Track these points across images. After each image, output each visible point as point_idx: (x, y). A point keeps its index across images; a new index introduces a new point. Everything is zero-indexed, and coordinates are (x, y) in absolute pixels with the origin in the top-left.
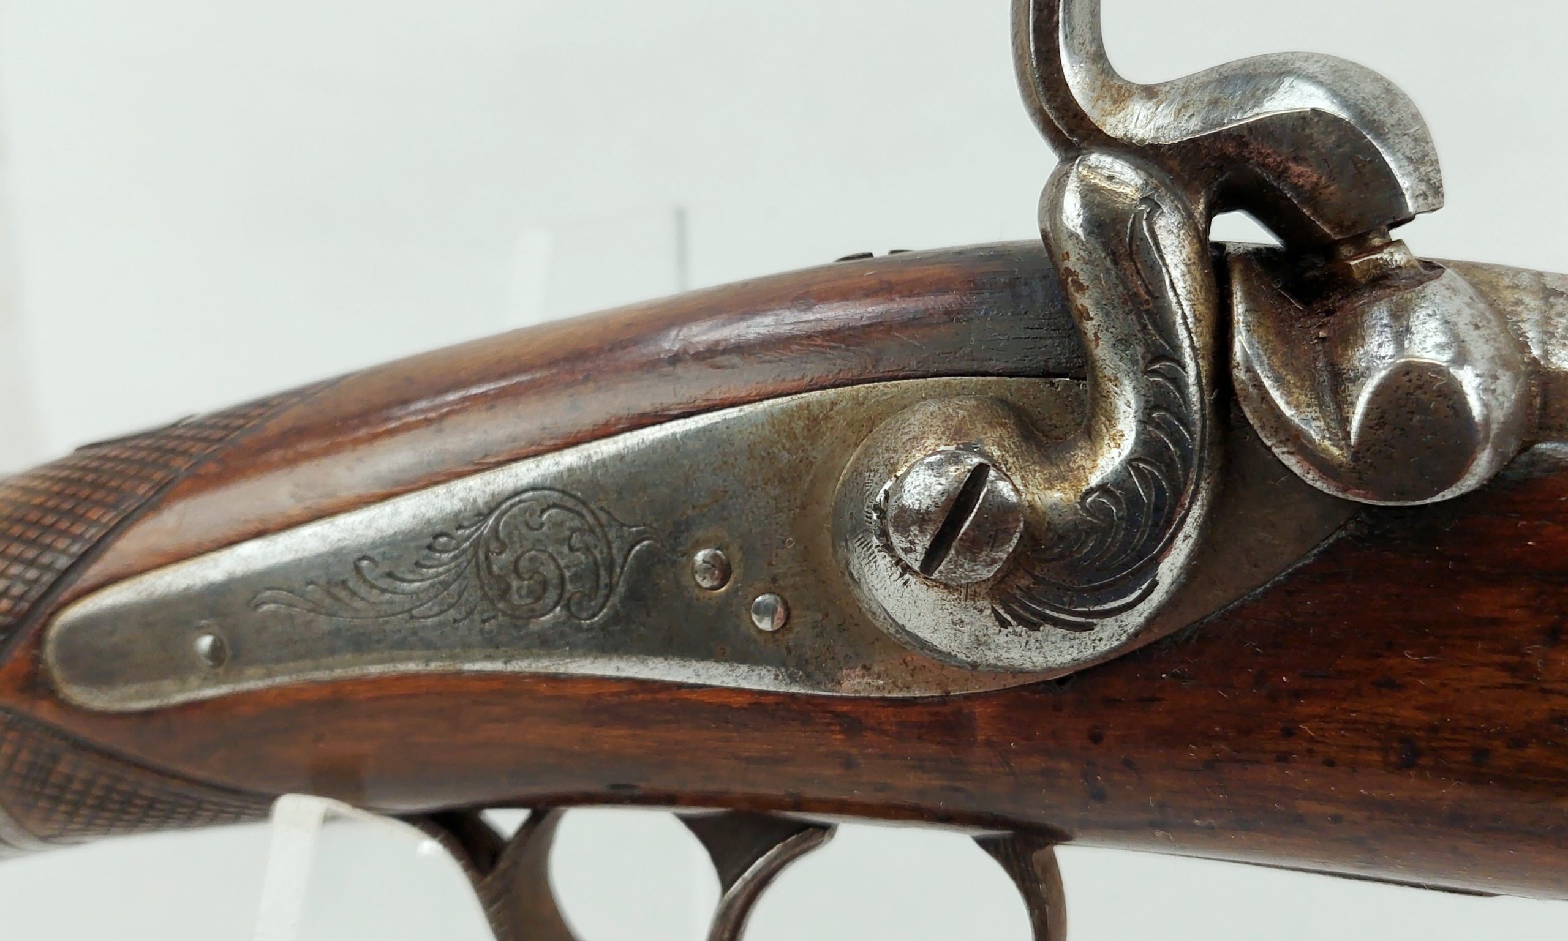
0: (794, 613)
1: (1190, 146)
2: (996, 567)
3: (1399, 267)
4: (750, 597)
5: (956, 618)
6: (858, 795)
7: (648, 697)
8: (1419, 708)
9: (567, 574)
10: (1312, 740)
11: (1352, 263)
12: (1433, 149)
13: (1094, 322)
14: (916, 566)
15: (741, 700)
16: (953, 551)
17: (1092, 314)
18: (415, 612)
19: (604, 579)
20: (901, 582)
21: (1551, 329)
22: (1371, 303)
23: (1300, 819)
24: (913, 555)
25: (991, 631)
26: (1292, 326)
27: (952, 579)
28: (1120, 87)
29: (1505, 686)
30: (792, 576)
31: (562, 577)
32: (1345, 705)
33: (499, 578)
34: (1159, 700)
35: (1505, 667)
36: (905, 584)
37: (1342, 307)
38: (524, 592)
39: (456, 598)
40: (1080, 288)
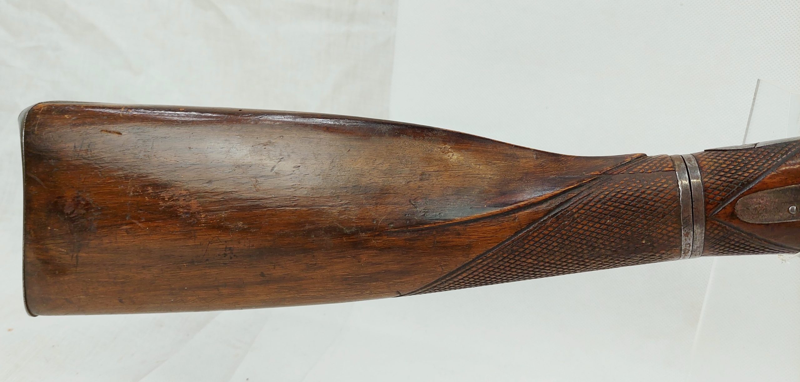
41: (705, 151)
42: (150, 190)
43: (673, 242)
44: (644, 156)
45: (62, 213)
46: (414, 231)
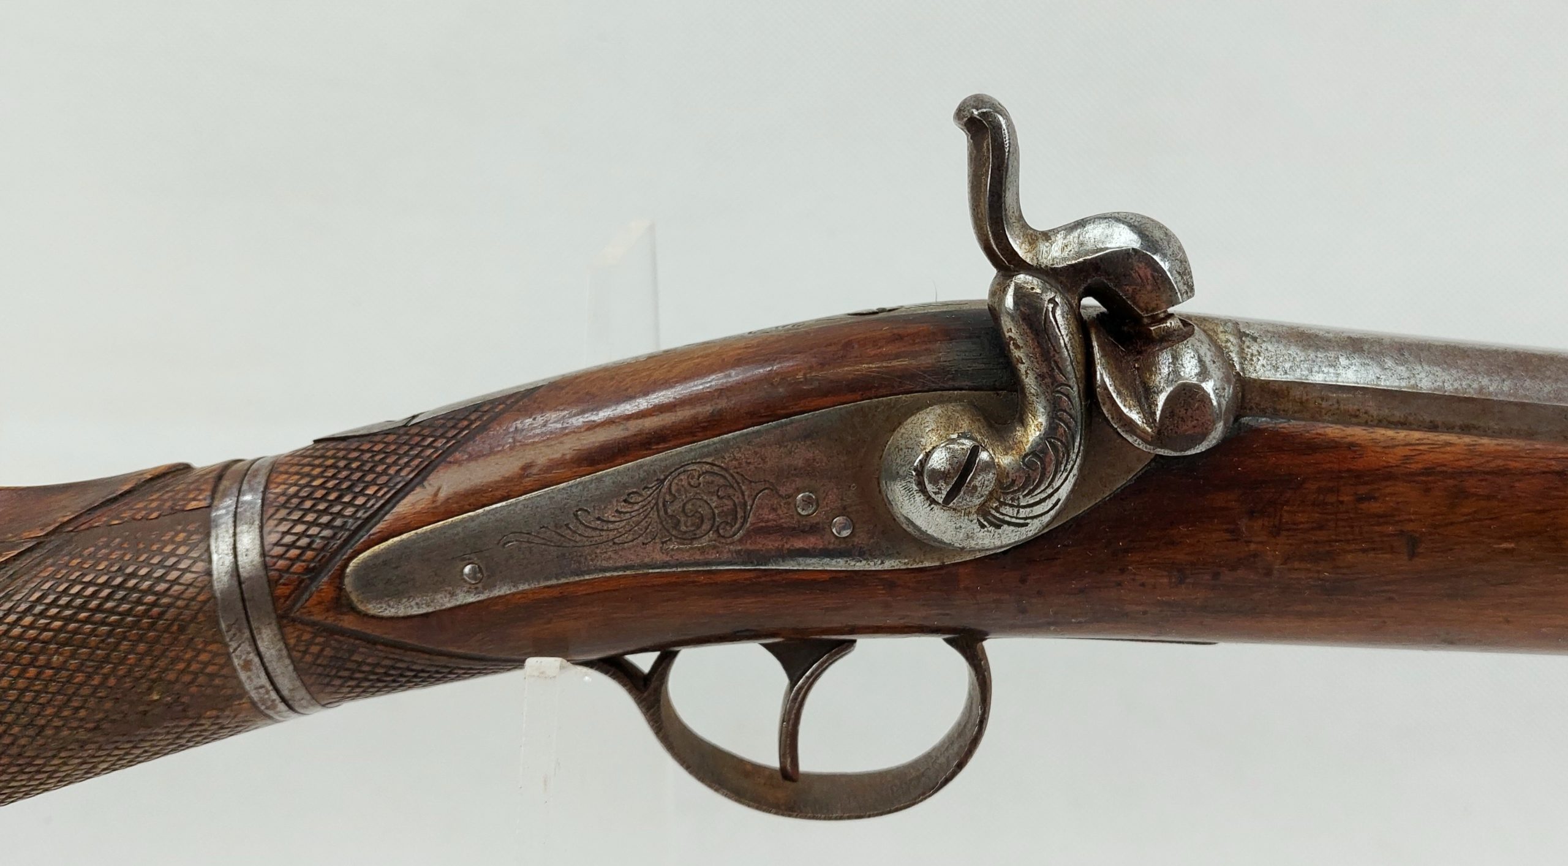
0: (857, 526)
1: (1071, 269)
2: (983, 498)
3: (1175, 330)
4: (831, 519)
5: (958, 526)
6: (889, 622)
7: (768, 579)
8: (1187, 554)
9: (716, 511)
10: (1135, 574)
11: (1152, 328)
12: (1189, 265)
13: (1025, 365)
14: (941, 501)
15: (826, 576)
16: (962, 493)
17: (1024, 361)
18: (616, 540)
19: (740, 514)
20: (929, 509)
21: (1245, 355)
22: (1161, 350)
23: (1127, 615)
24: (940, 496)
25: (975, 531)
26: (1121, 362)
27: (959, 506)
28: (1031, 235)
29: (1229, 540)
30: (855, 505)
31: (714, 514)
32: (1150, 555)
33: (672, 517)
34: (1057, 559)
35: (1227, 531)
36: (931, 509)
37: (1146, 350)
38: (689, 524)
39: (644, 530)
40: (1017, 347)
41: (316, 441)
43: (224, 687)
44: (186, 468)
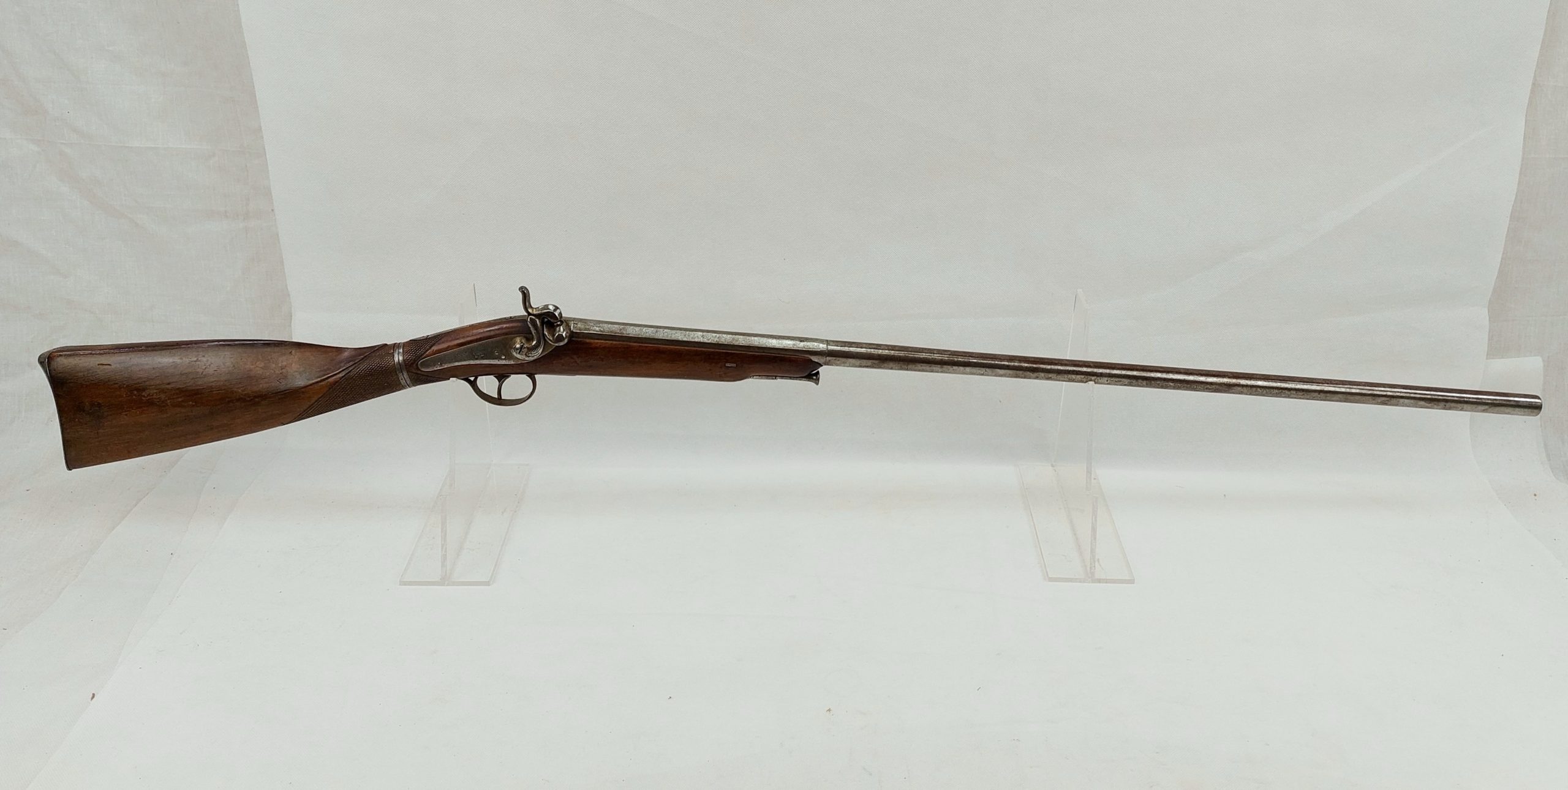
1: (540, 314)
2: (527, 352)
3: (559, 323)
5: (523, 356)
6: (516, 372)
7: (494, 365)
11: (555, 323)
13: (532, 329)
15: (503, 365)
16: (523, 351)
20: (518, 353)
22: (557, 327)
25: (527, 357)
26: (549, 329)
28: (533, 307)
34: (543, 362)
35: (569, 358)
37: (554, 327)
40: (531, 326)
42: (135, 392)
43: (398, 382)
44: (386, 345)
45: (84, 411)
46: (282, 395)
